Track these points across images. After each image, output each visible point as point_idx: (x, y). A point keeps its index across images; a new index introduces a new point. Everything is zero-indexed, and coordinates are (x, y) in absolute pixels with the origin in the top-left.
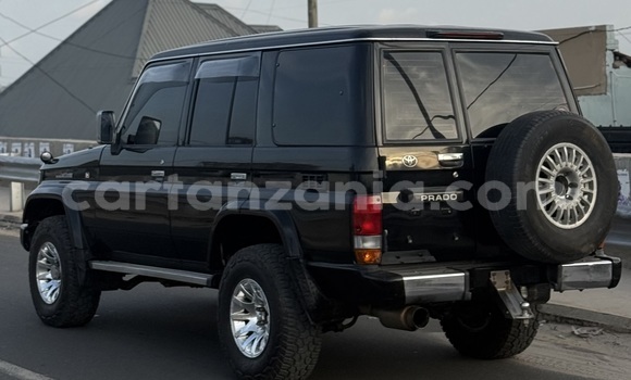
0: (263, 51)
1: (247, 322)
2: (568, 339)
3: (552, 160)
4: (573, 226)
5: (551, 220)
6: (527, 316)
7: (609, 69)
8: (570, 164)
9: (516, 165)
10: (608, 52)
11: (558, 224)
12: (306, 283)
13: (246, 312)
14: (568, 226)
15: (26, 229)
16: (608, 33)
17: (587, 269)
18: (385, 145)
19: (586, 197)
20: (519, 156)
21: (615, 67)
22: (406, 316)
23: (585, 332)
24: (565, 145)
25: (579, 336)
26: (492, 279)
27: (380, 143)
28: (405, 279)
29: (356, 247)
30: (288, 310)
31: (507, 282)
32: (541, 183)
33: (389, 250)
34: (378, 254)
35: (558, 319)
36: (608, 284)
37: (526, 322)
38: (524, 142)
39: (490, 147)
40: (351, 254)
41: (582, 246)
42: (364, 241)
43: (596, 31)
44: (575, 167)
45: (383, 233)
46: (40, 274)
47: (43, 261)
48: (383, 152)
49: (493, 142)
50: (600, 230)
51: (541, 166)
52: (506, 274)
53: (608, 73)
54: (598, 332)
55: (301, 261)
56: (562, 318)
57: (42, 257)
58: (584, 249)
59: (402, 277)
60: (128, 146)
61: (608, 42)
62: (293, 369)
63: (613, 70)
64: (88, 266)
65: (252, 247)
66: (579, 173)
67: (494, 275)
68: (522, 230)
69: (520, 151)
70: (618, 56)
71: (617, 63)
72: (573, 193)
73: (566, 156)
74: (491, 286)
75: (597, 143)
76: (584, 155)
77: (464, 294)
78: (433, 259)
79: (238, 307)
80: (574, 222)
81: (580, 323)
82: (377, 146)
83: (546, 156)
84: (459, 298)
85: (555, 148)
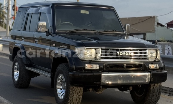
7: (156, 27)
10: (156, 22)
16: (156, 18)
21: (157, 26)
43: (153, 17)
53: (155, 28)
61: (156, 20)
63: (157, 27)
70: (158, 24)
71: (158, 25)
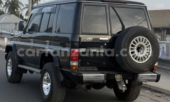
0: (57, 4)
1: (47, 85)
2: (155, 97)
3: (136, 41)
4: (142, 62)
5: (134, 60)
6: (124, 89)
8: (142, 43)
9: (123, 42)
11: (137, 61)
12: (59, 74)
13: (47, 82)
14: (140, 62)
15: (6, 54)
17: (148, 76)
18: (82, 34)
19: (148, 53)
20: (124, 39)
22: (84, 87)
23: (160, 95)
24: (141, 37)
25: (158, 96)
26: (115, 77)
27: (80, 33)
28: (83, 75)
29: (71, 64)
30: (55, 82)
31: (121, 78)
32: (131, 48)
33: (81, 66)
34: (77, 67)
35: (155, 91)
36: (155, 81)
37: (124, 91)
38: (126, 35)
39: (117, 36)
40: (69, 67)
41: (144, 69)
42: (73, 63)
44: (144, 44)
45: (79, 61)
46: (8, 67)
47: (9, 64)
48: (81, 36)
49: (118, 35)
50: (151, 64)
51: (132, 43)
52: (121, 76)
54: (164, 96)
55: (59, 68)
56: (156, 91)
57: (9, 63)
58: (145, 70)
59: (82, 74)
60: (28, 32)
62: (56, 100)
64: (17, 66)
65: (48, 63)
66: (145, 46)
67: (116, 76)
68: (123, 62)
69: (125, 38)
72: (143, 52)
73: (141, 40)
74: (115, 79)
75: (152, 37)
76: (148, 40)
77: (104, 80)
78: (97, 70)
79: (45, 80)
80: (142, 61)
81: (160, 92)
82: (79, 34)
83: (134, 40)
84: (102, 82)
85: (137, 38)
